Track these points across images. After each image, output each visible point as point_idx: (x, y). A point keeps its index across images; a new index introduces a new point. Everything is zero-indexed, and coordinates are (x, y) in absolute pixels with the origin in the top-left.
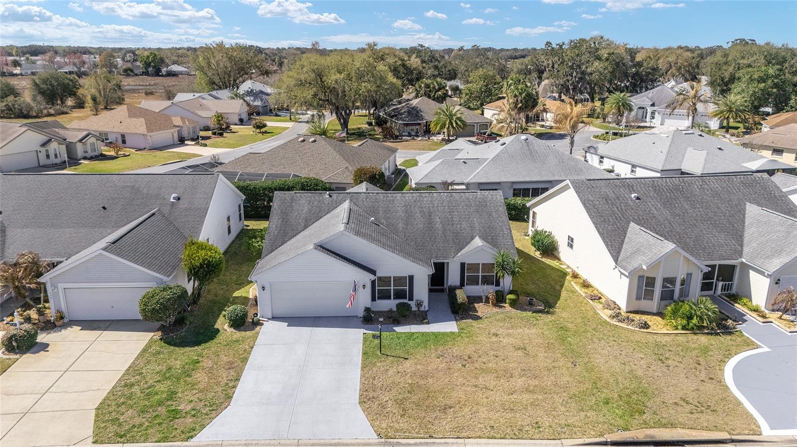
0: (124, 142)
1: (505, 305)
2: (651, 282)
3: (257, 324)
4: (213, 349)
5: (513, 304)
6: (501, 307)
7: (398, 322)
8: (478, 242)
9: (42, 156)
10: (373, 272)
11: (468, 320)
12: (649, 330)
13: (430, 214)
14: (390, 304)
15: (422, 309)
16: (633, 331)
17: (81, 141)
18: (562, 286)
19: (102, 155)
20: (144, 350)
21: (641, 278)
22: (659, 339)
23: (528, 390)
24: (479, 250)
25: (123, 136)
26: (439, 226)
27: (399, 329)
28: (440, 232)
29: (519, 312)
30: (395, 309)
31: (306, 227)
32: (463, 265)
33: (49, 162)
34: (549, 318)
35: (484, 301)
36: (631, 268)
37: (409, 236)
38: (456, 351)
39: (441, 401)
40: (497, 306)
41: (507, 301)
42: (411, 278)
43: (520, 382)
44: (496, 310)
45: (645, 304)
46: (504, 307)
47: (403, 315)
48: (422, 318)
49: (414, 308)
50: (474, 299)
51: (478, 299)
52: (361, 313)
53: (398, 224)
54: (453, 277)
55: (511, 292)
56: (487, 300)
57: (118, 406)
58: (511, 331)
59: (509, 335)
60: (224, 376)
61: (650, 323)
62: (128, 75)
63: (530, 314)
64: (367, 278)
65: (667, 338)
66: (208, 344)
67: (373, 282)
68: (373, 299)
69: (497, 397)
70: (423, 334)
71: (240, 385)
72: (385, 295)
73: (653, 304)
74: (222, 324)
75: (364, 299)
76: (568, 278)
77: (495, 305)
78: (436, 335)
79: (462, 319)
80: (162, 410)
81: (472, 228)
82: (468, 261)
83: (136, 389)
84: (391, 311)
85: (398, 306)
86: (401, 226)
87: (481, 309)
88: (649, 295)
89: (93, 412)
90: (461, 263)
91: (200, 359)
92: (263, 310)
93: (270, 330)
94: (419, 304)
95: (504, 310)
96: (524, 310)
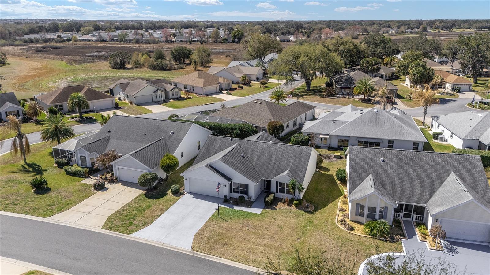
0: (193, 90)
2: (362, 207)
3: (183, 194)
4: (160, 202)
5: (297, 206)
6: (291, 206)
7: (237, 204)
9: (154, 97)
10: (230, 180)
11: (269, 210)
12: (352, 232)
13: (272, 155)
14: (237, 195)
15: (251, 200)
16: (343, 231)
17: (171, 90)
19: (181, 97)
20: (137, 197)
21: (357, 204)
22: (352, 236)
23: (265, 246)
24: (284, 177)
25: (193, 87)
26: (273, 161)
27: (236, 208)
30: (238, 198)
31: (215, 154)
33: (157, 100)
34: (310, 216)
35: (283, 201)
36: (352, 199)
37: (257, 165)
39: (226, 241)
41: (294, 204)
42: (247, 185)
43: (265, 241)
44: (287, 207)
45: (360, 219)
47: (241, 202)
50: (276, 200)
51: (280, 200)
54: (273, 188)
55: (298, 201)
56: (285, 202)
57: (116, 217)
58: (284, 218)
59: (281, 220)
60: (157, 213)
61: (356, 229)
62: (225, 43)
63: (302, 212)
65: (357, 238)
66: (159, 199)
67: (231, 185)
68: (231, 192)
69: (249, 245)
70: (243, 212)
71: (159, 218)
73: (363, 219)
74: (169, 192)
75: (225, 191)
76: (341, 197)
77: (288, 204)
78: (248, 213)
79: (267, 208)
80: (128, 221)
81: (288, 165)
82: (280, 181)
83: (125, 212)
84: (236, 198)
85: (240, 197)
86: (256, 159)
88: (362, 215)
89: (107, 217)
90: (277, 181)
91: (153, 205)
92: (187, 189)
93: (187, 198)
94: (250, 198)
95: (291, 208)
96: (301, 209)
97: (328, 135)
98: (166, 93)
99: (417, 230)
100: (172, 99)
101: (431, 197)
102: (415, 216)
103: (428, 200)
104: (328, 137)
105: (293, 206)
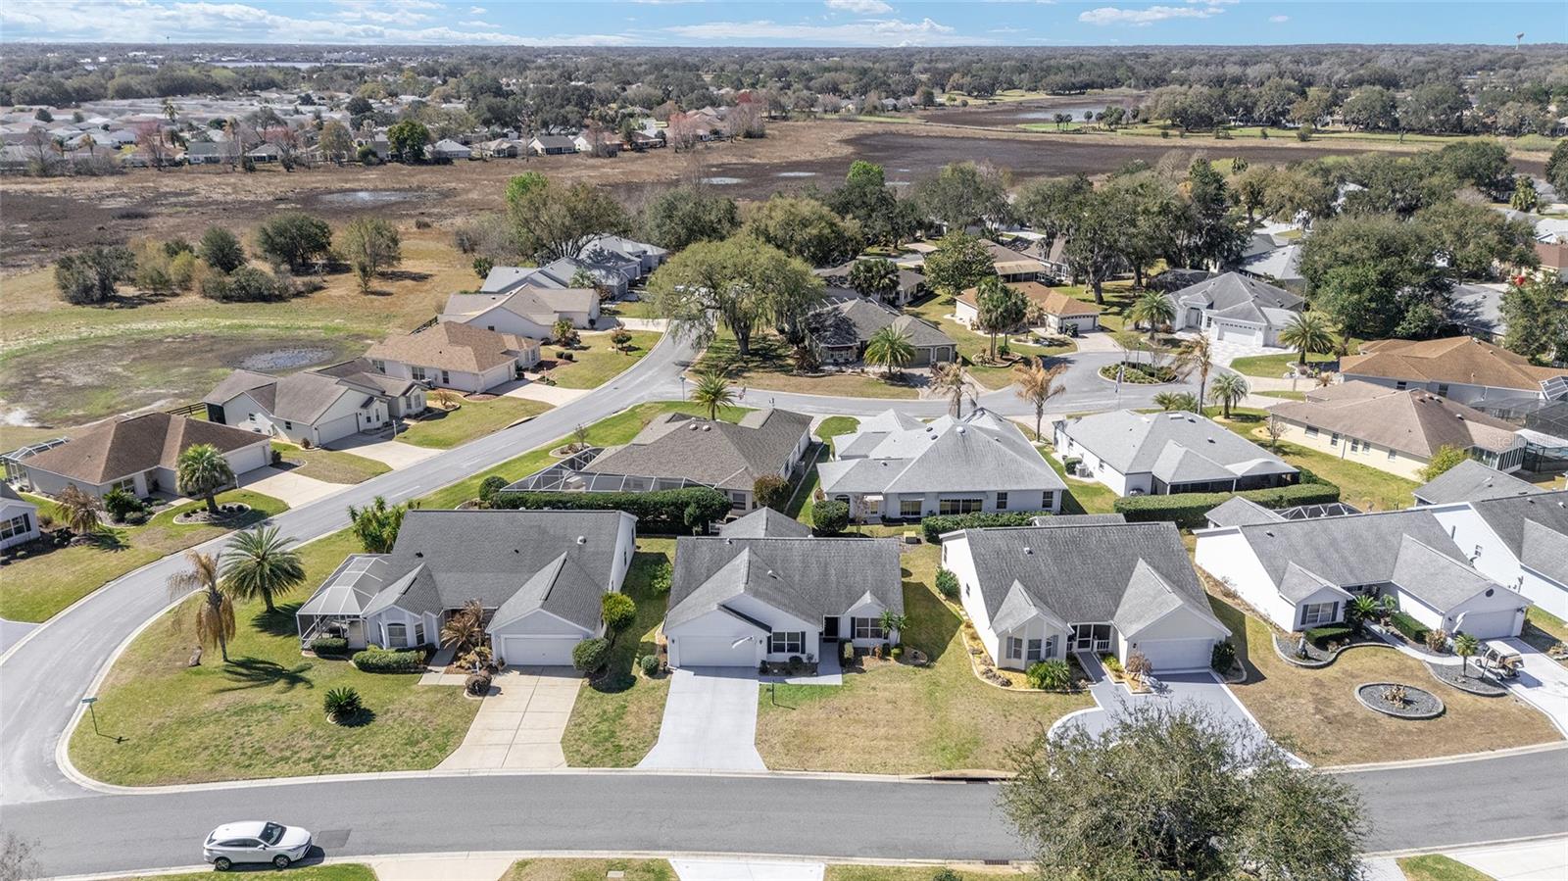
0: (446, 381)
1: (890, 658)
2: (1019, 642)
3: (667, 672)
4: (635, 695)
5: (898, 658)
6: (886, 660)
7: (790, 674)
8: (867, 598)
9: (362, 420)
10: (768, 629)
12: (1010, 688)
14: (784, 657)
15: (812, 662)
16: (996, 688)
17: (404, 394)
18: (952, 637)
19: (428, 409)
20: (579, 696)
21: (1010, 638)
22: (1013, 696)
23: (887, 738)
24: (867, 606)
25: (445, 373)
27: (791, 681)
28: (834, 586)
29: (901, 665)
30: (788, 661)
31: (708, 578)
32: (853, 619)
33: (370, 426)
34: (928, 672)
35: (871, 653)
36: (1000, 631)
38: (836, 703)
39: (818, 744)
40: (882, 659)
41: (892, 654)
42: (803, 634)
43: (882, 731)
44: (882, 663)
45: (1015, 663)
46: (889, 660)
47: (795, 668)
48: (812, 670)
49: (805, 661)
50: (860, 652)
51: (865, 651)
52: (758, 665)
53: (794, 576)
54: (844, 631)
55: (896, 646)
56: (874, 654)
57: (576, 741)
58: (888, 685)
59: (885, 689)
60: (649, 719)
61: (1013, 681)
62: (369, 164)
63: (911, 667)
64: (764, 635)
65: (1022, 696)
66: (629, 691)
67: (769, 638)
68: (769, 652)
69: (861, 742)
70: (811, 686)
71: (663, 727)
72: (780, 649)
73: (1021, 663)
74: (638, 671)
75: (761, 653)
76: (962, 627)
78: (822, 687)
79: (848, 672)
80: (608, 745)
81: (865, 581)
82: (858, 616)
83: (584, 728)
84: (784, 663)
85: (791, 659)
87: (868, 662)
88: (1018, 655)
89: (560, 746)
90: (852, 617)
91: (626, 704)
92: (672, 658)
93: (679, 678)
94: (810, 658)
95: (887, 663)
96: (906, 663)
97: (880, 493)
98: (392, 405)
99: (1104, 666)
100: (409, 416)
101: (1117, 607)
102: (1096, 642)
103: (1114, 614)
104: (881, 498)
105: (892, 658)
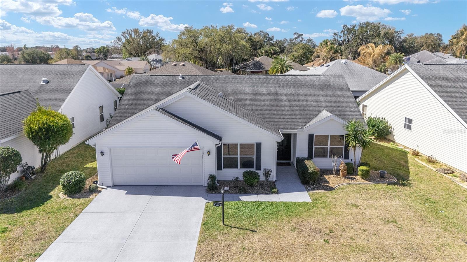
1: (356, 177)
5: (366, 176)
6: (353, 179)
7: (244, 191)
8: (325, 114)
10: (220, 138)
11: (320, 191)
13: (276, 92)
14: (237, 173)
15: (270, 179)
26: (285, 101)
27: (246, 198)
28: (287, 107)
29: (373, 184)
30: (241, 178)
32: (311, 137)
35: (334, 173)
37: (256, 110)
38: (313, 223)
40: (348, 178)
41: (359, 173)
42: (259, 146)
44: (347, 181)
46: (356, 179)
47: (250, 184)
48: (270, 188)
49: (262, 178)
52: (205, 182)
53: (245, 100)
56: (338, 172)
64: (211, 143)
67: (219, 149)
68: (219, 168)
70: (273, 204)
72: (231, 164)
74: (58, 191)
76: (410, 156)
77: (345, 177)
78: (288, 205)
82: (316, 132)
84: (237, 180)
85: (245, 173)
86: (248, 102)
87: (332, 180)
90: (309, 134)
92: (104, 179)
95: (355, 182)
96: (378, 182)
